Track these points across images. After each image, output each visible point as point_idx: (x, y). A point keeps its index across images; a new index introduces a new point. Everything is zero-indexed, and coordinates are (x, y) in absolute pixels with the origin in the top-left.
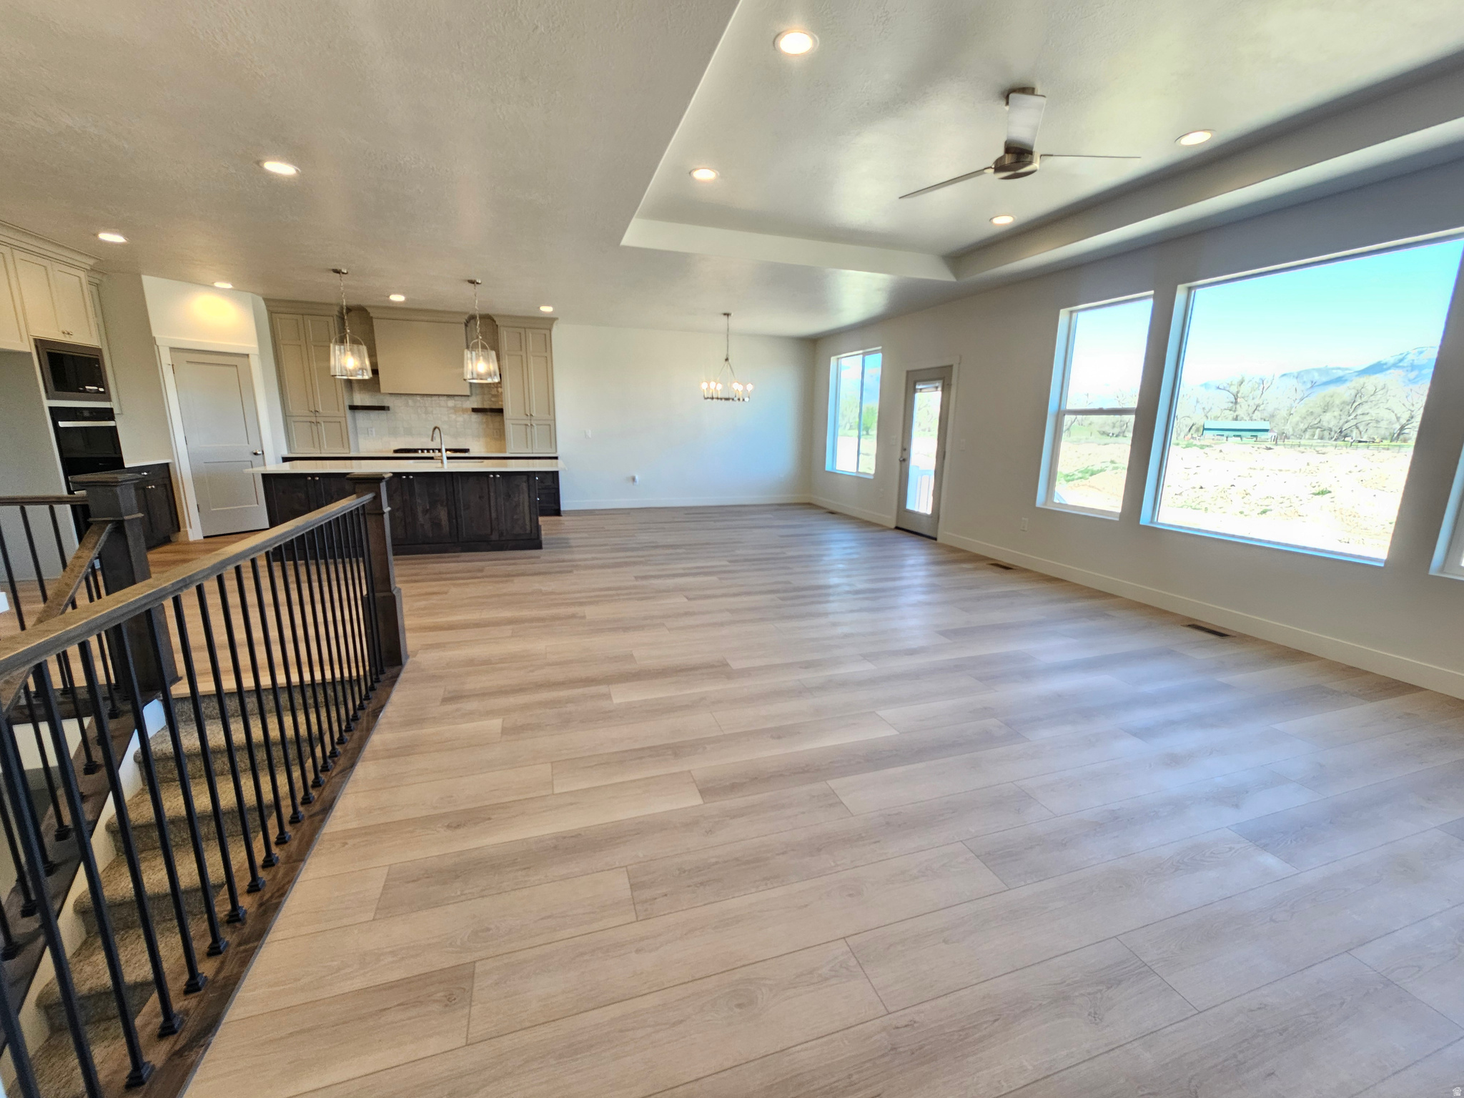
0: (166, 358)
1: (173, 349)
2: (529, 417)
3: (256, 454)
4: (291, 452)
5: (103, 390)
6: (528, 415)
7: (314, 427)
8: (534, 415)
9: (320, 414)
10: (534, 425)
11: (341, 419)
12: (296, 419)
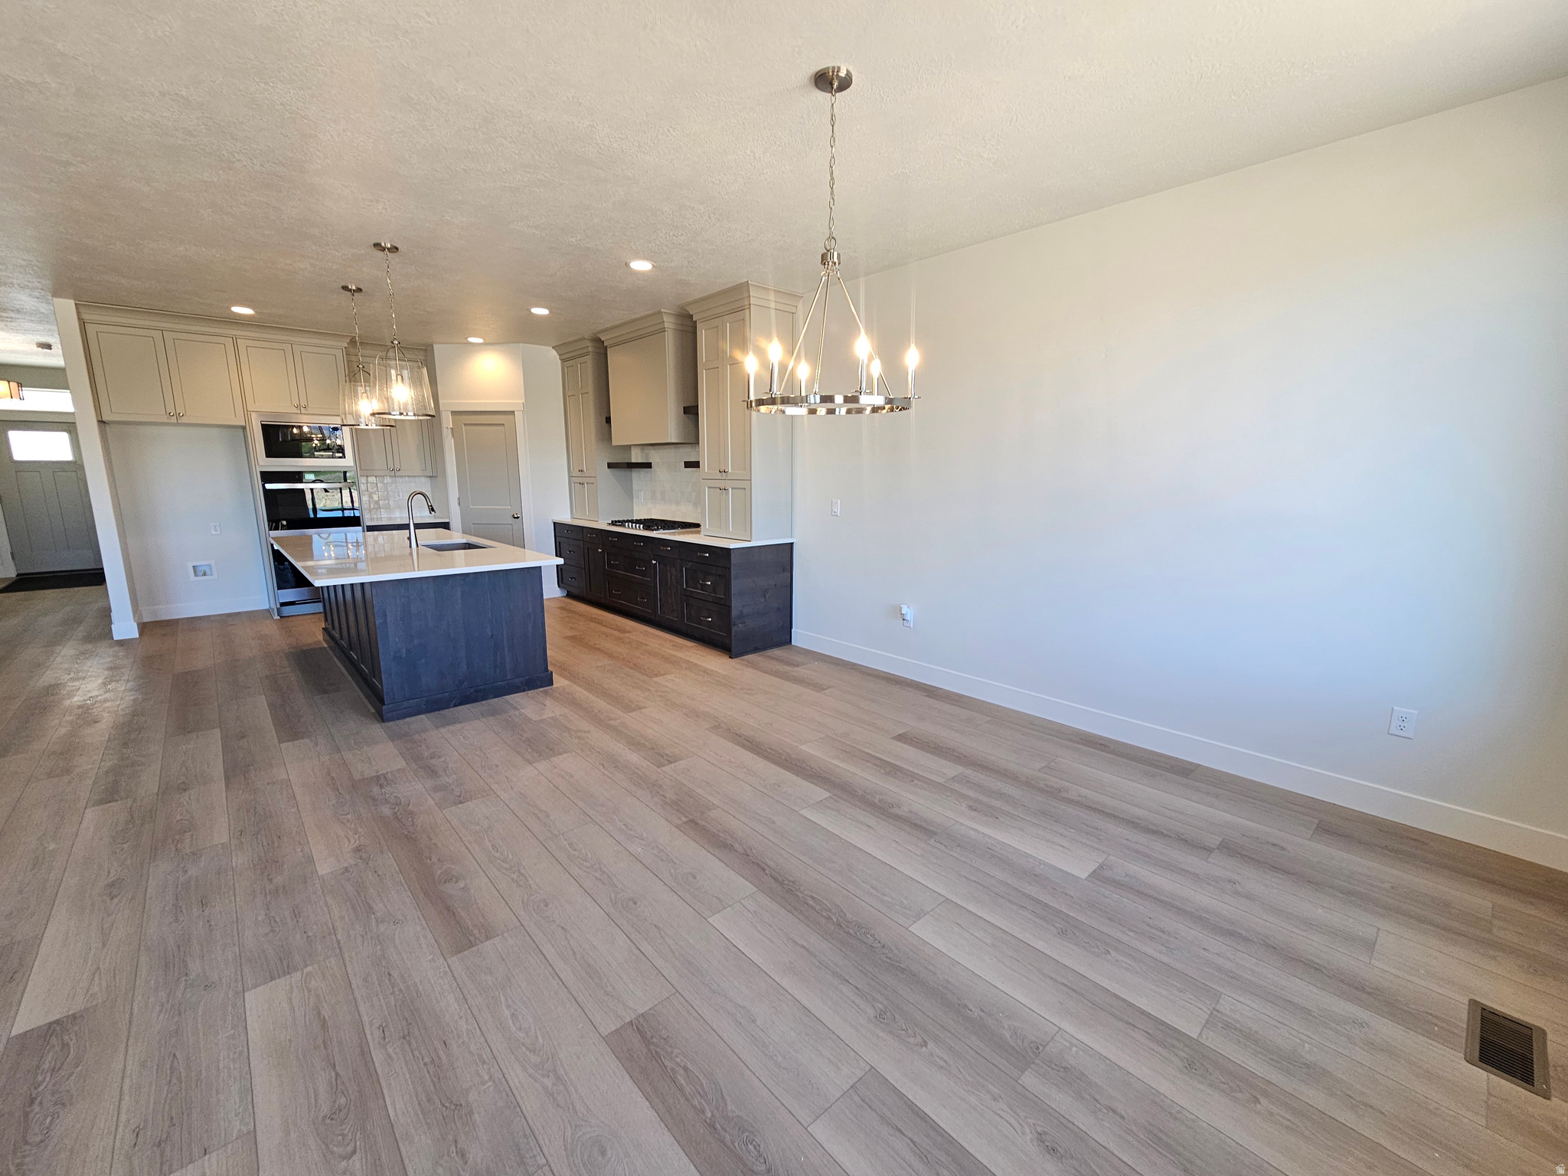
0: (447, 421)
1: (453, 413)
2: (723, 475)
3: (514, 516)
4: (572, 518)
5: (341, 455)
6: (722, 472)
7: (582, 490)
8: (728, 471)
9: (584, 473)
10: (728, 489)
11: (594, 480)
12: (574, 479)
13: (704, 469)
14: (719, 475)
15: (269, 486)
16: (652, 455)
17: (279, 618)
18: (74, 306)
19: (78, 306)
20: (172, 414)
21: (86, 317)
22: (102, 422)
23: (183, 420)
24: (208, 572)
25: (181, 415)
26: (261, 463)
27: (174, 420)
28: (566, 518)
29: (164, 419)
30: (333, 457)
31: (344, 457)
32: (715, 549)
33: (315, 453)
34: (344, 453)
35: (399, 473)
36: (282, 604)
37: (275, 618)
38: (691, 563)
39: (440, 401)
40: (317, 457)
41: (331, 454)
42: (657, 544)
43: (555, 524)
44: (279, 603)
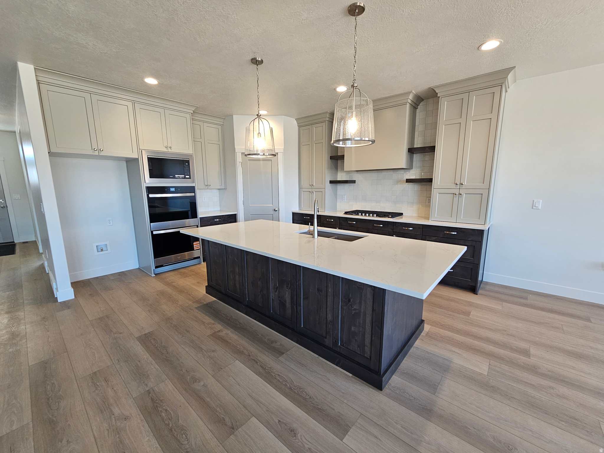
0: (239, 158)
2: (458, 186)
3: (275, 210)
4: (300, 209)
5: (188, 177)
6: (457, 184)
7: (311, 195)
8: (463, 184)
9: (314, 186)
10: (462, 194)
11: (323, 190)
12: (304, 190)
13: (436, 183)
14: (454, 186)
15: (151, 196)
16: (355, 176)
17: (155, 275)
18: (34, 69)
19: (36, 70)
20: (96, 149)
21: (40, 79)
22: (51, 154)
23: (102, 154)
24: (104, 249)
25: (101, 150)
26: (147, 181)
27: (96, 153)
28: (297, 210)
29: (91, 152)
30: (185, 178)
31: (190, 178)
32: (465, 230)
33: (176, 176)
34: (190, 176)
35: (210, 187)
36: (156, 267)
37: (152, 276)
38: (437, 238)
39: (235, 147)
40: (177, 178)
41: (184, 176)
42: (398, 226)
43: (293, 214)
44: (154, 267)
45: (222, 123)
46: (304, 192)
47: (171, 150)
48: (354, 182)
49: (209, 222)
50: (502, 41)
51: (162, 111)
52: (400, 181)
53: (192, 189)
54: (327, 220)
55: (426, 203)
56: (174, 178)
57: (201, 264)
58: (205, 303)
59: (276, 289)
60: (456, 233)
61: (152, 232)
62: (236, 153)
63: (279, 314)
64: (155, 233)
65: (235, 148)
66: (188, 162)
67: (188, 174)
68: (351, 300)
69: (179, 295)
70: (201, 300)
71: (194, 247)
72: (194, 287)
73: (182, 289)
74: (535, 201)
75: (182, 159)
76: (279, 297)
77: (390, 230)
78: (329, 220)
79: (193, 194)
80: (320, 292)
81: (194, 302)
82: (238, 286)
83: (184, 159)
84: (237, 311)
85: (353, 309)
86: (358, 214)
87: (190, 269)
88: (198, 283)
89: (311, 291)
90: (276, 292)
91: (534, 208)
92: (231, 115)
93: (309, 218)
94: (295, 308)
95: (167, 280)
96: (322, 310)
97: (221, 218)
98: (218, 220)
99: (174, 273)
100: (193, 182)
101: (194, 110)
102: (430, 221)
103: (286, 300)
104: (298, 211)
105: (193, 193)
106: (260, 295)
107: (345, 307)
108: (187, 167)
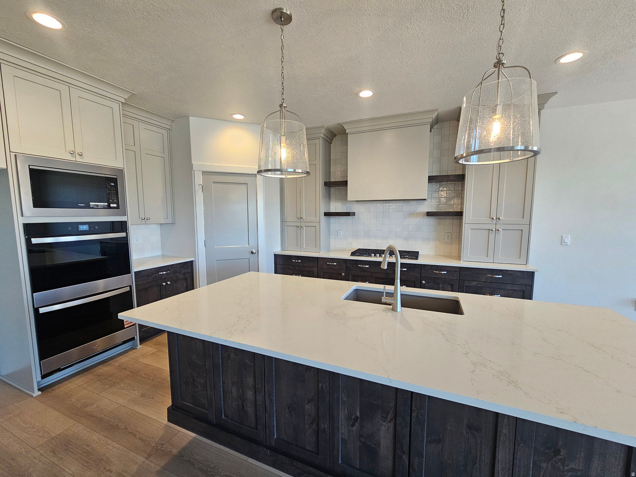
0: (199, 179)
1: (204, 173)
2: (495, 221)
3: (252, 253)
4: (283, 249)
5: (115, 205)
6: (493, 219)
7: (299, 231)
8: (501, 218)
9: (303, 220)
10: (500, 230)
11: (317, 225)
12: (288, 224)
13: (467, 217)
14: (489, 221)
15: (35, 241)
16: (354, 208)
17: (40, 393)
26: (27, 213)
28: (278, 250)
30: (109, 207)
31: (118, 207)
32: (512, 272)
33: (91, 203)
34: (118, 203)
35: (148, 221)
36: (43, 377)
37: (34, 395)
38: (478, 282)
39: (193, 162)
40: (92, 208)
41: (106, 204)
42: (428, 269)
43: (276, 256)
44: (40, 376)
45: (168, 127)
46: (288, 227)
47: (83, 158)
48: (354, 214)
49: (150, 278)
50: (587, 52)
51: (64, 88)
52: (412, 214)
53: (122, 226)
54: (328, 263)
55: (446, 240)
56: (88, 207)
57: (136, 349)
58: (175, 451)
59: (352, 420)
60: (501, 276)
61: (36, 310)
62: (193, 171)
63: (358, 468)
64: (42, 310)
65: (191, 165)
66: (115, 180)
67: (115, 201)
68: (563, 452)
69: (110, 442)
70: (163, 444)
71: (125, 323)
72: (137, 409)
73: (112, 420)
74: (564, 236)
75: (104, 176)
76: (361, 436)
77: (417, 275)
78: (331, 264)
79: (123, 235)
80: (475, 432)
81: (149, 456)
82: (250, 410)
83: (107, 176)
84: (251, 460)
85: (566, 468)
86: (370, 255)
87: (117, 364)
88: (143, 395)
89: (449, 428)
90: (353, 425)
91: (563, 243)
92: (185, 116)
93: (300, 261)
94: (406, 460)
95: (73, 400)
96: (478, 465)
97: (170, 268)
98: (164, 273)
99: (84, 378)
100: (124, 214)
101: (126, 98)
102: (462, 261)
103: (380, 443)
104: (280, 252)
105: (124, 232)
106: (310, 430)
107: (544, 465)
108: (113, 189)
